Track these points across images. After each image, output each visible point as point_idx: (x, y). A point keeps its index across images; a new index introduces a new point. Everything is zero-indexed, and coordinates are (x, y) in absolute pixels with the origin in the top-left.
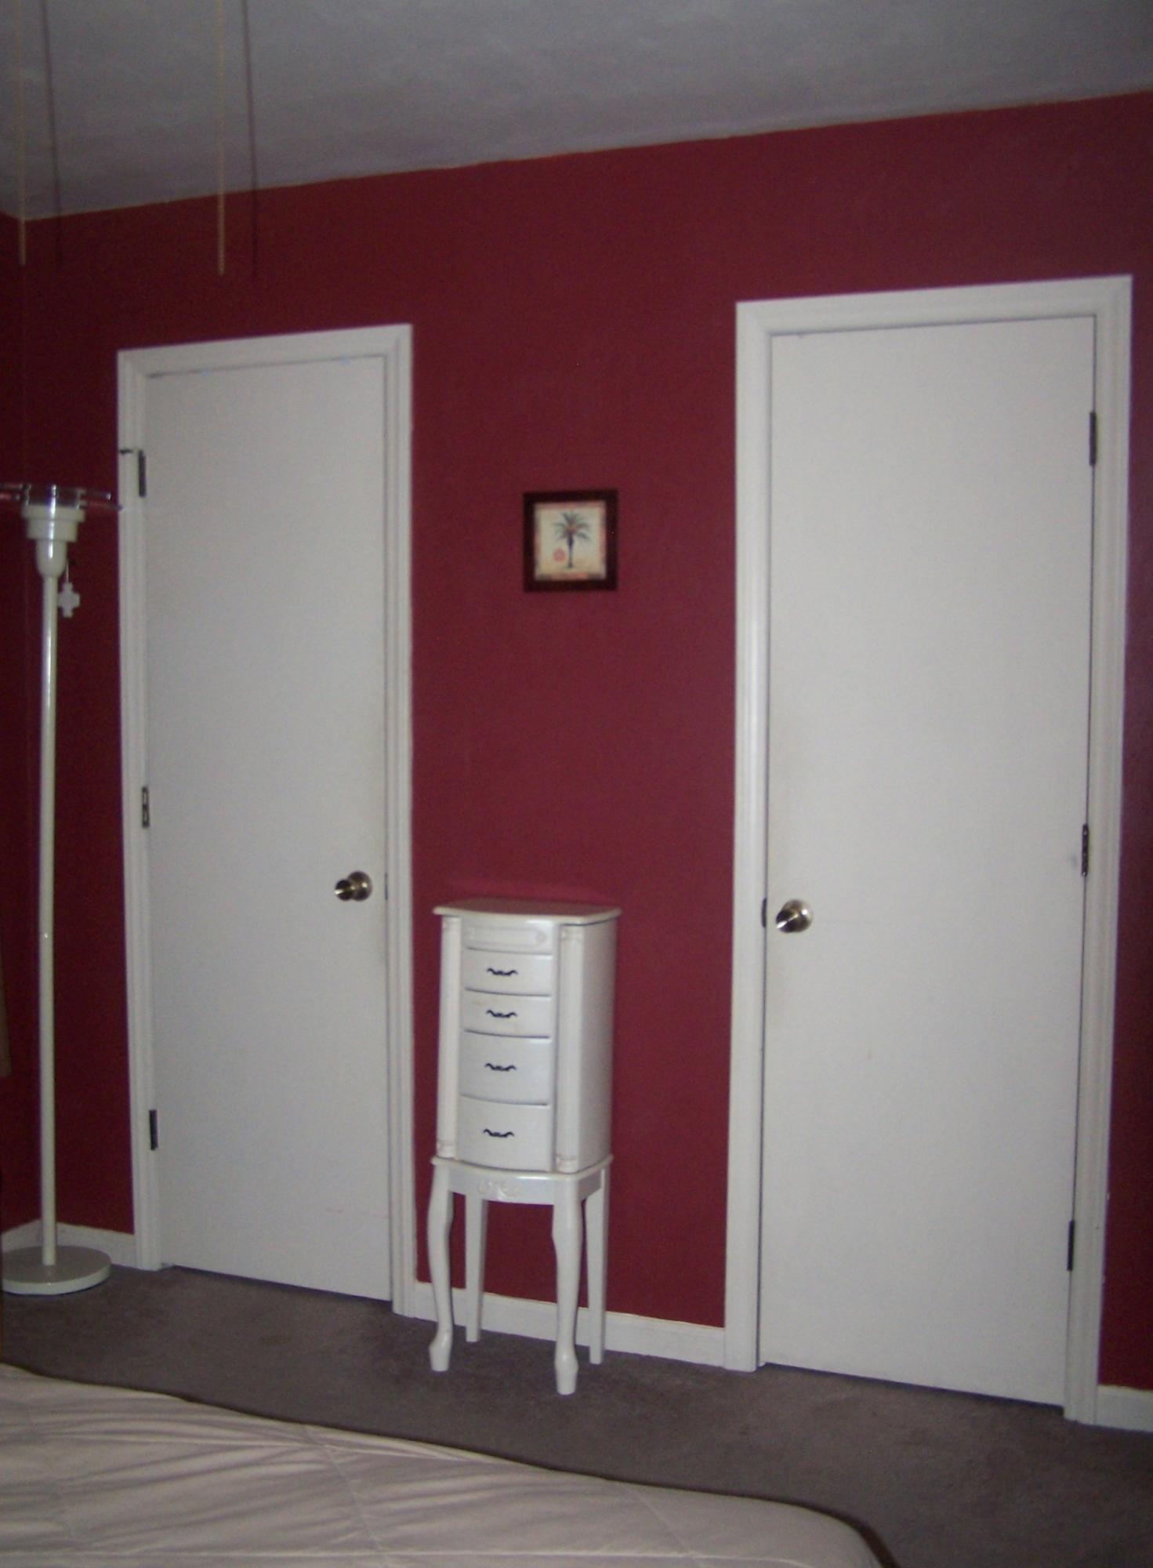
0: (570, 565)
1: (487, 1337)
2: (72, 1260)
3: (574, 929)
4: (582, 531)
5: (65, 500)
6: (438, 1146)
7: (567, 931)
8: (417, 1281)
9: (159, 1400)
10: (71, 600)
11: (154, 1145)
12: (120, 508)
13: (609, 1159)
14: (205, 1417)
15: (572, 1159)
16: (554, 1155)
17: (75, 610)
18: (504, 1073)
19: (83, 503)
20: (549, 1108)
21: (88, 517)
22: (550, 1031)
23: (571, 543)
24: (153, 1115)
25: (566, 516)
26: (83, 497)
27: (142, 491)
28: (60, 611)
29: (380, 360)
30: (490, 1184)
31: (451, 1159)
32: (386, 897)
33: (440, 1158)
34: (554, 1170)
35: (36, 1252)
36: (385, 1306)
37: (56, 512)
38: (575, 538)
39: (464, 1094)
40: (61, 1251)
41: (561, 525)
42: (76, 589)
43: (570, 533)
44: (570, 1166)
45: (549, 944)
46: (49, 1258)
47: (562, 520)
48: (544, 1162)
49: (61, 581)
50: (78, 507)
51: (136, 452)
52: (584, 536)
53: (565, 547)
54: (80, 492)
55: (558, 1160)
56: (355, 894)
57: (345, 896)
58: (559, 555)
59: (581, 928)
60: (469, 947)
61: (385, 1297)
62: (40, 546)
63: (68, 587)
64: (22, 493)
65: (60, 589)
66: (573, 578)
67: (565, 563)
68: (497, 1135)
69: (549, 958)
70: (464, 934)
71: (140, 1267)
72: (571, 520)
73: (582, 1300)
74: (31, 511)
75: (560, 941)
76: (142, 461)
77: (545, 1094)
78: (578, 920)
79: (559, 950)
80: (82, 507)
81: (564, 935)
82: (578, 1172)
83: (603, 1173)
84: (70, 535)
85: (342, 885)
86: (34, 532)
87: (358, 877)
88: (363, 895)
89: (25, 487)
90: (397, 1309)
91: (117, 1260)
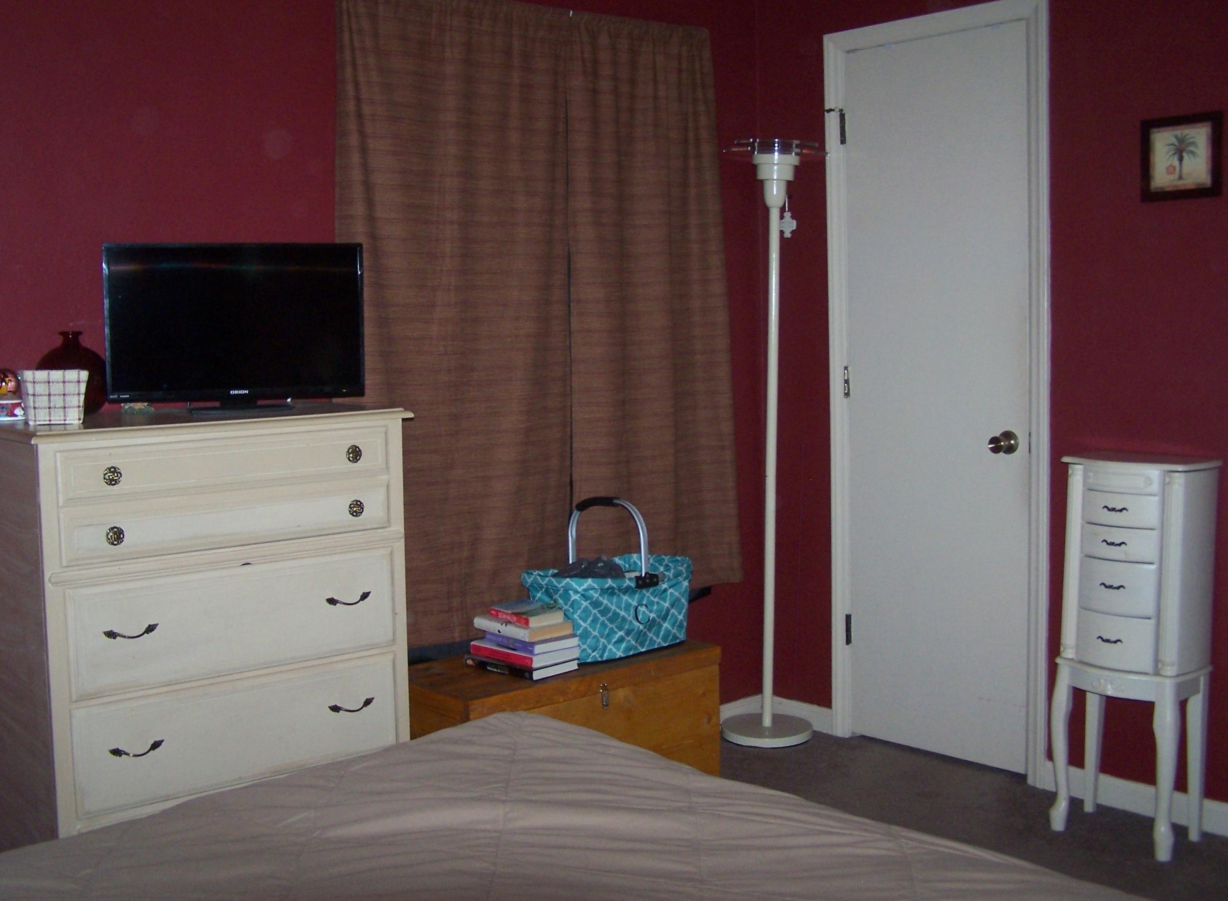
0: (1180, 178)
1: (1102, 810)
2: (783, 725)
3: (1177, 474)
4: (1192, 148)
5: (785, 149)
6: (1062, 649)
7: (1170, 477)
8: (1047, 760)
9: (788, 798)
10: (790, 225)
11: (848, 641)
12: (827, 153)
13: (1209, 668)
14: (816, 811)
15: (1173, 665)
16: (1157, 661)
17: (793, 232)
18: (1116, 591)
19: (798, 150)
20: (1153, 622)
21: (802, 162)
22: (1156, 559)
23: (1181, 159)
24: (848, 618)
25: (1176, 137)
26: (797, 146)
27: (843, 141)
28: (782, 233)
29: (1024, 22)
30: (1102, 681)
31: (1072, 660)
32: (1030, 451)
33: (1062, 658)
34: (1157, 673)
35: (759, 717)
36: (1021, 778)
37: (778, 158)
38: (1185, 154)
39: (1084, 608)
40: (776, 718)
41: (1172, 144)
42: (793, 217)
43: (1180, 151)
44: (1170, 671)
45: (1155, 487)
46: (767, 722)
47: (1174, 141)
48: (1148, 666)
49: (782, 210)
50: (793, 154)
51: (837, 110)
52: (1192, 152)
53: (1176, 163)
54: (796, 142)
55: (1160, 665)
56: (1004, 449)
57: (996, 450)
58: (1170, 170)
59: (1182, 474)
60: (1089, 489)
61: (1022, 771)
62: (767, 185)
63: (788, 215)
64: (752, 145)
65: (782, 217)
66: (1182, 188)
67: (1177, 175)
68: (1108, 641)
69: (1157, 498)
70: (1085, 478)
71: (834, 734)
72: (1181, 140)
73: (1181, 784)
74: (760, 158)
75: (1165, 485)
76: (842, 117)
77: (1150, 610)
78: (1180, 468)
79: (1164, 492)
80: (797, 154)
81: (1167, 480)
82: (1177, 676)
83: (1202, 680)
84: (789, 176)
85: (994, 440)
86: (762, 175)
87: (1008, 435)
88: (1010, 449)
89: (754, 141)
90: (1030, 781)
91: (817, 727)
